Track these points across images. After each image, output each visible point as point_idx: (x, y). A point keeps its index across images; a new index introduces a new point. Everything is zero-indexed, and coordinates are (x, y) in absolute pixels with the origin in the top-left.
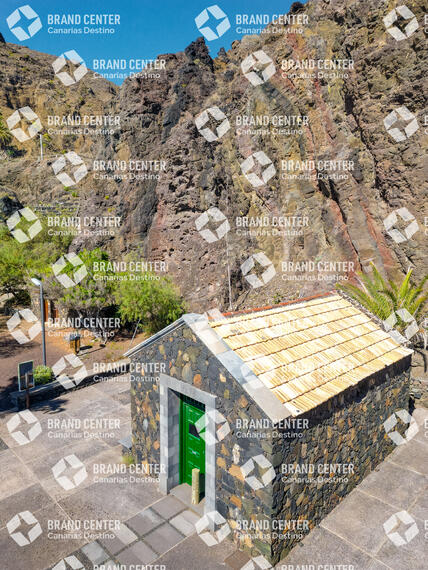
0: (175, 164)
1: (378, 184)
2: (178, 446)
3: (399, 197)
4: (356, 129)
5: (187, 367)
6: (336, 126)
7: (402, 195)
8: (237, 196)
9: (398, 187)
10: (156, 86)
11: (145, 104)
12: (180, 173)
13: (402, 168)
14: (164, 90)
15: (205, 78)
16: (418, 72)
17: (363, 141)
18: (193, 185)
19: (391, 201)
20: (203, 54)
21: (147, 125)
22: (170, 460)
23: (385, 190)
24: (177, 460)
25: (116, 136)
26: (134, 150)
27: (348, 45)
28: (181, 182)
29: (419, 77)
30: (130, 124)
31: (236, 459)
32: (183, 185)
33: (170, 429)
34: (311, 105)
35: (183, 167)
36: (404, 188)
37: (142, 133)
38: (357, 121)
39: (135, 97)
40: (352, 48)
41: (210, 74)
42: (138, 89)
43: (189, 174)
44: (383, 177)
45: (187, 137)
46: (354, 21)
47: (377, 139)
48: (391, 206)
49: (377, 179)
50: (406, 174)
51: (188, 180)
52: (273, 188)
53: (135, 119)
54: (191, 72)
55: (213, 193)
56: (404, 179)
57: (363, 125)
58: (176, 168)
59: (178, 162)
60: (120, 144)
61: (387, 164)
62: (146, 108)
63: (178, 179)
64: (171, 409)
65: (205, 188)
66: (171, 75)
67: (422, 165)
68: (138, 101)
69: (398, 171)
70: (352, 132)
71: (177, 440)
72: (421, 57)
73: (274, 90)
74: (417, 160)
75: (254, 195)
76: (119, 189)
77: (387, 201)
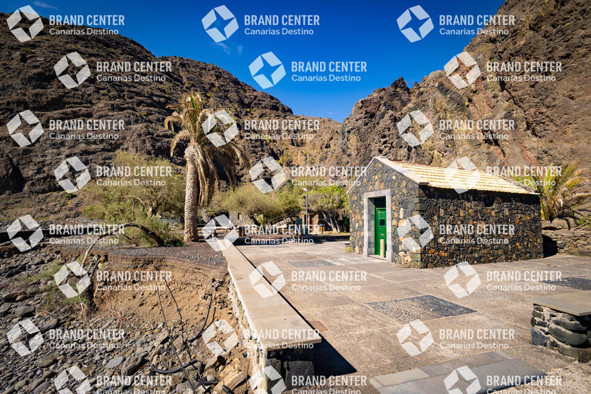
0: (382, 138)
1: (529, 126)
2: (374, 232)
3: (545, 130)
4: (510, 98)
5: (377, 183)
6: (494, 100)
7: (547, 128)
8: (424, 153)
9: (543, 123)
10: (372, 104)
11: (366, 114)
12: (385, 143)
13: (544, 110)
14: (378, 105)
15: (403, 97)
16: (549, 50)
17: (515, 104)
18: (393, 147)
19: (539, 135)
20: (402, 86)
21: (366, 124)
22: (369, 238)
23: (534, 129)
24: (373, 240)
25: (349, 132)
26: (358, 138)
27: (500, 52)
28: (385, 147)
29: (550, 52)
30: (357, 125)
31: (401, 216)
32: (387, 149)
33: (369, 221)
34: (475, 92)
35: (387, 138)
36: (548, 123)
37: (364, 129)
38: (510, 93)
39: (360, 112)
40: (502, 53)
41: (407, 95)
42: (362, 107)
43: (390, 142)
44: (531, 120)
45: (390, 121)
46: (503, 38)
47: (525, 99)
48: (540, 137)
49: (527, 123)
50: (548, 113)
51: (390, 145)
52: (449, 145)
53: (360, 122)
54: (395, 95)
55: (406, 149)
56: (547, 117)
57: (514, 94)
58: (383, 140)
59: (384, 137)
60: (351, 136)
61: (532, 111)
62: (366, 116)
63: (383, 146)
64: (369, 211)
65: (401, 147)
66: (382, 98)
67: (560, 105)
68: (362, 113)
69: (541, 113)
70: (507, 101)
71: (373, 228)
72: (551, 40)
73: (447, 90)
74: (557, 102)
75: (436, 152)
76: (349, 160)
77: (536, 136)
